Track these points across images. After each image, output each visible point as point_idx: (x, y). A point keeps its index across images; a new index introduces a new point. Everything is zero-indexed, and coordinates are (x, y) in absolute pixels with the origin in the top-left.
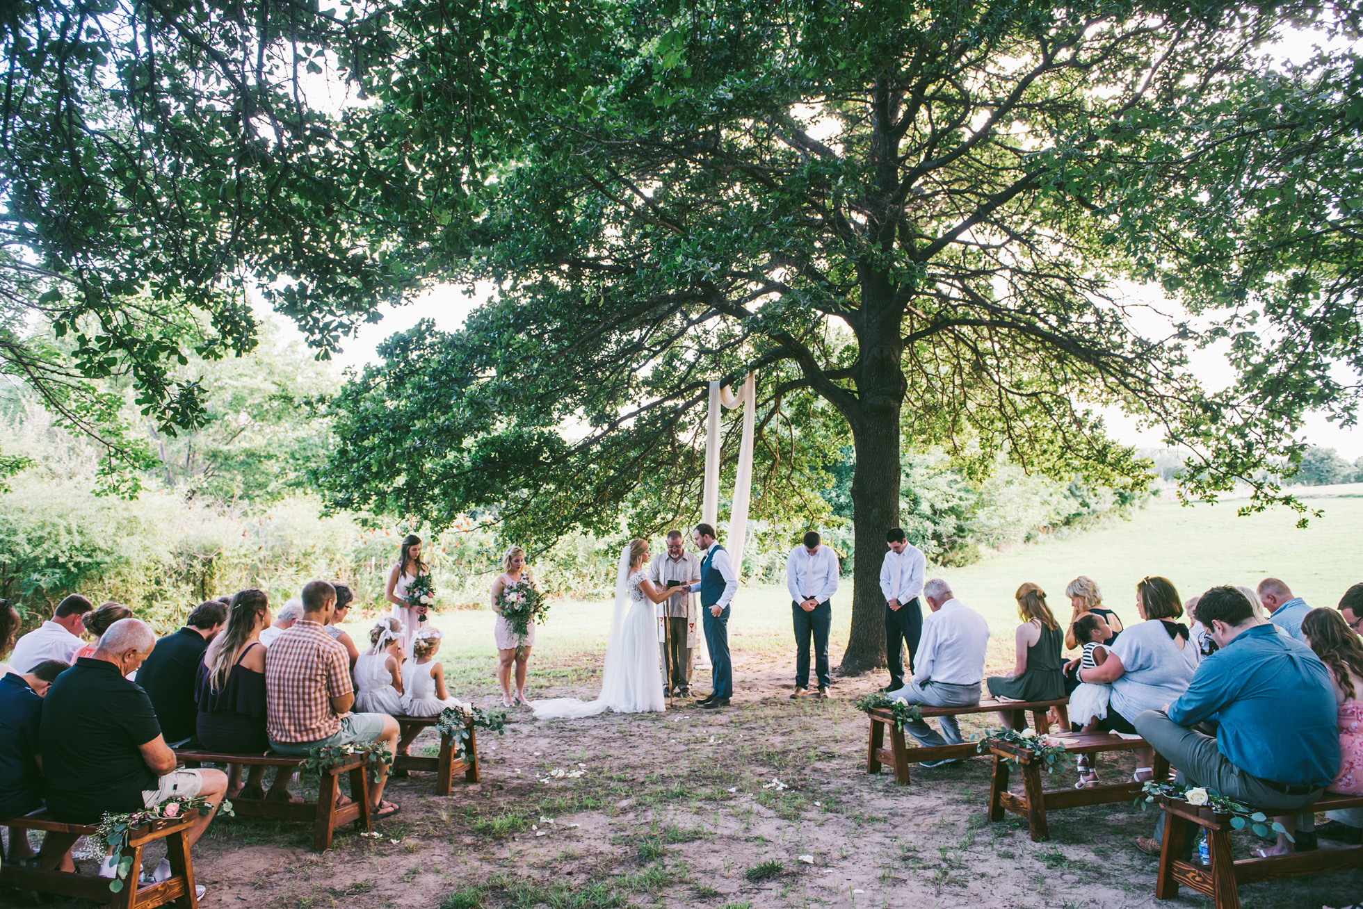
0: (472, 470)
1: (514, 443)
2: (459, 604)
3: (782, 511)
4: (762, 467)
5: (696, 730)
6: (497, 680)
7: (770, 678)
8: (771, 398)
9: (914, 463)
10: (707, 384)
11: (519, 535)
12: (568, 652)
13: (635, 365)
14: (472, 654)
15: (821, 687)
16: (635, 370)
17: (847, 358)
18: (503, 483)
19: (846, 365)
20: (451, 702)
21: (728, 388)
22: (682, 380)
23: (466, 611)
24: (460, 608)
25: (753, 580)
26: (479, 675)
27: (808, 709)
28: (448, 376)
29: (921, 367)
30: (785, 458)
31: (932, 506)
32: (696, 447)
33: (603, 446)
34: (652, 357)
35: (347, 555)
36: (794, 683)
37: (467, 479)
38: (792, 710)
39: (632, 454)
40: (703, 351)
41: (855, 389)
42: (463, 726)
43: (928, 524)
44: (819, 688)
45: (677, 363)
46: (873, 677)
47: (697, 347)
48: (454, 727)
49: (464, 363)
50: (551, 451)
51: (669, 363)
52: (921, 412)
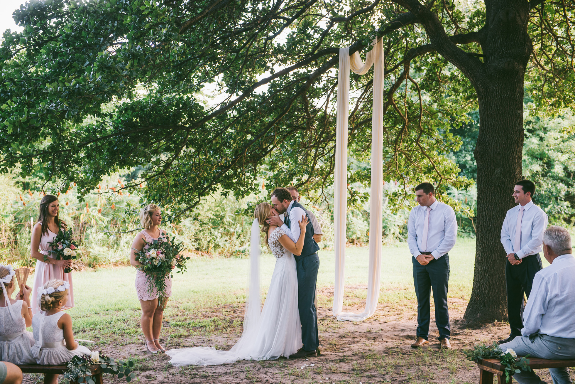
0: (114, 134)
1: (153, 109)
2: (114, 261)
3: (412, 174)
4: (393, 131)
5: (320, 377)
6: (140, 330)
7: (394, 329)
8: (400, 64)
9: (549, 127)
10: (337, 50)
11: (161, 196)
12: (209, 304)
13: (271, 34)
14: (120, 306)
15: (442, 338)
16: (271, 38)
17: (477, 24)
18: (146, 146)
19: (476, 30)
20: (80, 351)
21: (357, 54)
22: (315, 47)
23: (120, 268)
24: (116, 264)
25: (390, 238)
26: (123, 326)
27: (427, 359)
28: (83, 41)
29: (551, 30)
30: (415, 122)
31: (565, 169)
32: (328, 111)
33: (239, 111)
34: (286, 25)
35: (6, 216)
36: (414, 334)
37: (110, 143)
38: (413, 359)
39: (268, 119)
40: (335, 19)
41: (481, 52)
42: (89, 374)
43: (561, 186)
44: (440, 339)
45: (310, 31)
46: (494, 329)
47: (330, 15)
48: (81, 374)
49: (96, 29)
50: (190, 116)
51: (303, 31)
52: (551, 75)
